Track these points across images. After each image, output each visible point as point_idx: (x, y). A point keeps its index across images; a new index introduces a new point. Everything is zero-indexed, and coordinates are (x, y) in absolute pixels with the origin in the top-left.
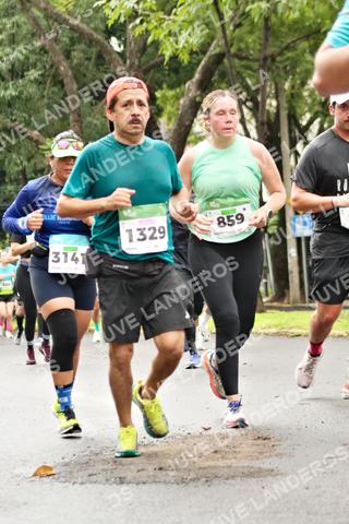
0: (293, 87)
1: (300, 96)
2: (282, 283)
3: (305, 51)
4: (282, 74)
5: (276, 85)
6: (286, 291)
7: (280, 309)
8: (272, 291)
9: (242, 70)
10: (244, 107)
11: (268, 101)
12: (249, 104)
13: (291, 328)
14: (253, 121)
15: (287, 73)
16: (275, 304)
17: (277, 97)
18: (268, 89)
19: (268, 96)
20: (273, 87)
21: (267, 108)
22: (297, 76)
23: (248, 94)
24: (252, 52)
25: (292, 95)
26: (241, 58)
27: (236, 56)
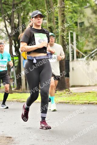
0: (24, 15)
1: (26, 18)
2: (19, 83)
3: (28, 3)
4: (20, 10)
5: (18, 14)
6: (21, 86)
7: (18, 92)
8: (16, 86)
9: (6, 8)
10: (6, 21)
11: (15, 20)
12: (8, 20)
13: (22, 99)
14: (10, 27)
15: (22, 10)
16: (17, 91)
17: (18, 18)
18: (15, 16)
19: (15, 18)
20: (17, 15)
21: (15, 22)
22: (25, 11)
23: (8, 17)
24: (10, 2)
25: (24, 18)
26: (6, 4)
27: (4, 3)
